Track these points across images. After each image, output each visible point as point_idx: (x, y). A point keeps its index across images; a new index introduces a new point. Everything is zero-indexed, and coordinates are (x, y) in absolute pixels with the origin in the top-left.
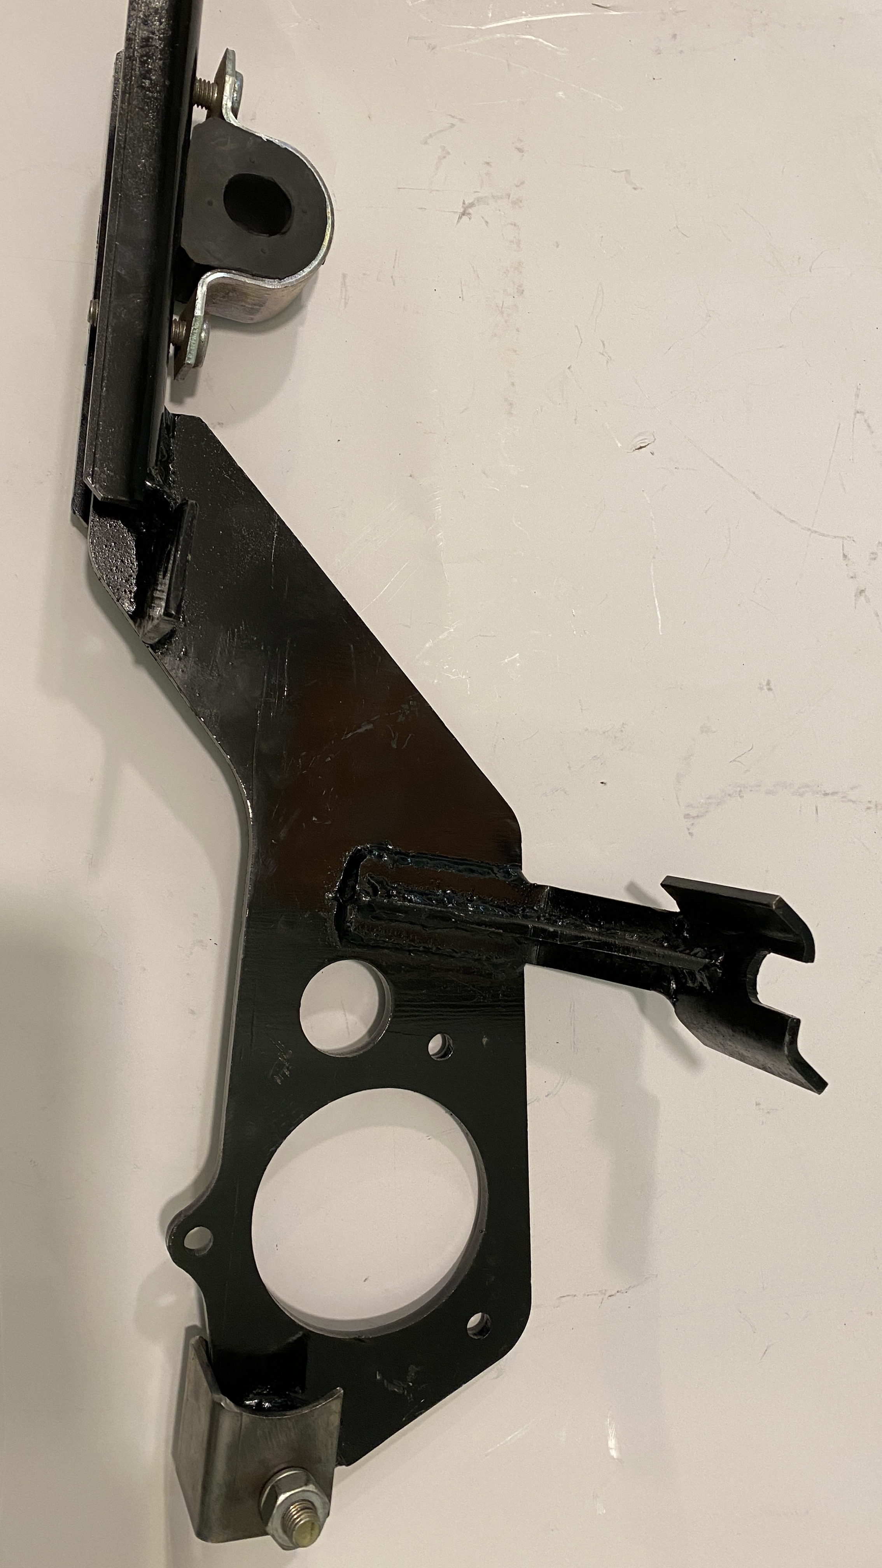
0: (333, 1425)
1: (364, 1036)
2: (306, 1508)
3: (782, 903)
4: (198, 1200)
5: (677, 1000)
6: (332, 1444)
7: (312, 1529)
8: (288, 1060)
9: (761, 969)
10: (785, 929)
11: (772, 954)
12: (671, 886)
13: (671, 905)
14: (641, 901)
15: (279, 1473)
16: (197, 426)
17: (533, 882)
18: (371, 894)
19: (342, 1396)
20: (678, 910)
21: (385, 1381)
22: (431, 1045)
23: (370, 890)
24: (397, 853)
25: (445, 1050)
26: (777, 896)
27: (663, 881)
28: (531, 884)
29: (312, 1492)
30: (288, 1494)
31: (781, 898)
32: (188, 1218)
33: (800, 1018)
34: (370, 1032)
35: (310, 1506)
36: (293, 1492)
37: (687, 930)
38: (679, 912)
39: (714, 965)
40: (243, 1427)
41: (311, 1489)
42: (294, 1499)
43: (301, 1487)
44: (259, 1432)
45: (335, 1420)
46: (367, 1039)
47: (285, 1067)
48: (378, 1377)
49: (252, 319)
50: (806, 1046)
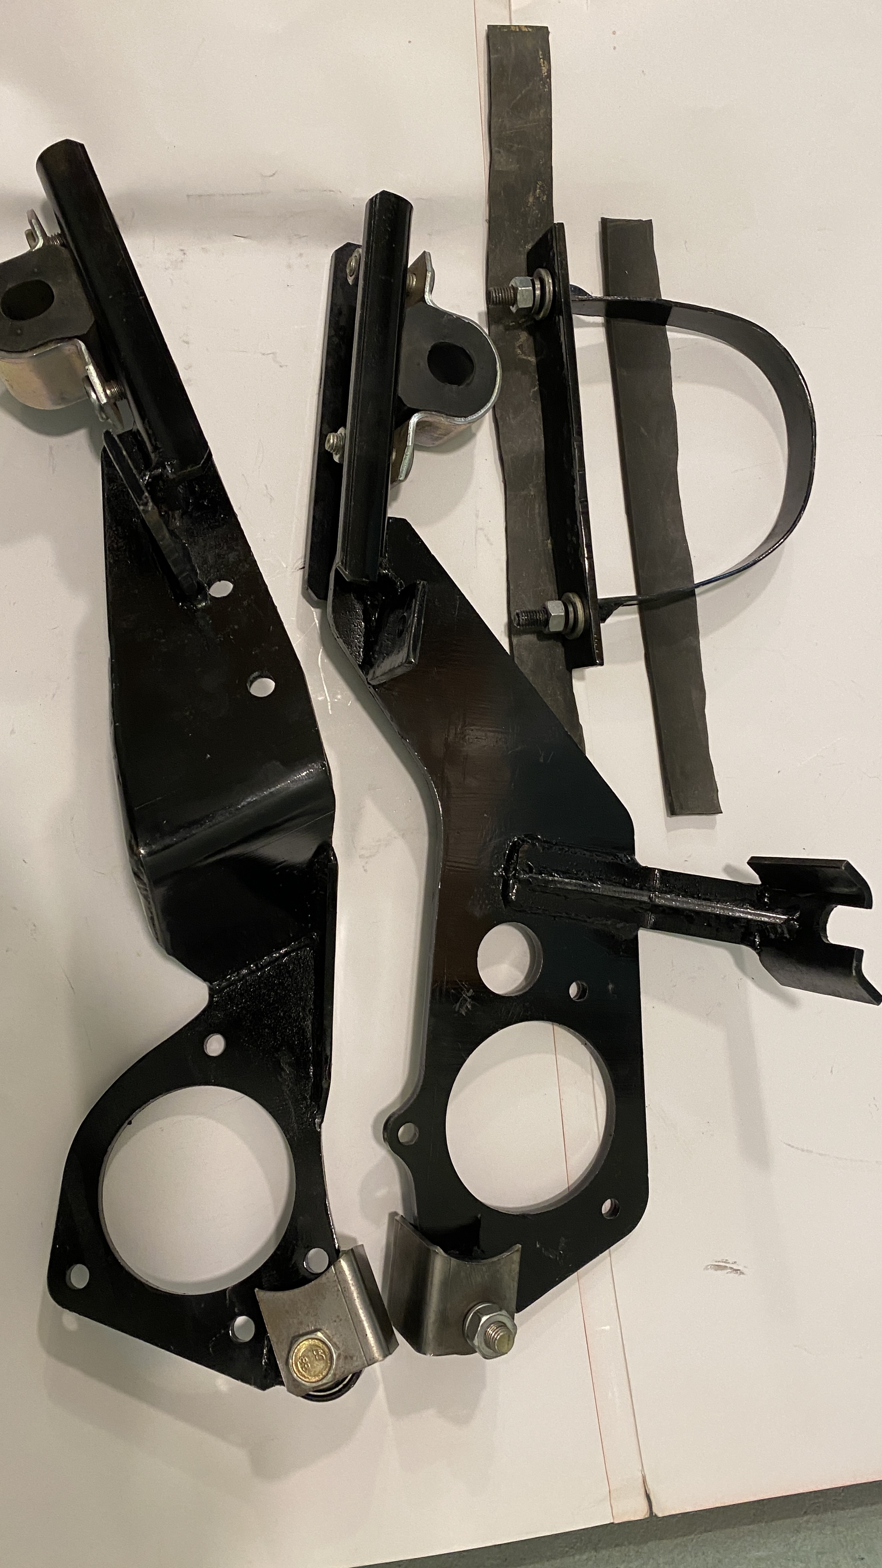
0: (514, 1271)
1: (523, 981)
2: (502, 1326)
3: (849, 866)
4: (405, 1104)
5: (762, 950)
6: (514, 1286)
7: (509, 1341)
8: (469, 997)
9: (829, 920)
10: (850, 884)
11: (839, 906)
12: (755, 863)
13: (754, 878)
14: (731, 877)
15: (475, 1307)
16: (403, 526)
17: (644, 865)
18: (528, 871)
19: (520, 1249)
20: (760, 883)
21: (543, 1249)
22: (571, 991)
23: (527, 869)
24: (544, 842)
25: (582, 992)
26: (845, 860)
27: (749, 861)
28: (643, 867)
29: (505, 1316)
30: (488, 1316)
31: (848, 862)
32: (400, 1116)
33: (864, 949)
34: (526, 978)
35: (502, 1324)
36: (491, 1315)
37: (767, 897)
38: (760, 885)
39: (793, 919)
40: (451, 1270)
41: (504, 1314)
42: (492, 1320)
43: (497, 1312)
44: (462, 1274)
45: (516, 1267)
46: (524, 984)
47: (467, 1002)
48: (538, 1246)
49: (434, 444)
50: (868, 969)
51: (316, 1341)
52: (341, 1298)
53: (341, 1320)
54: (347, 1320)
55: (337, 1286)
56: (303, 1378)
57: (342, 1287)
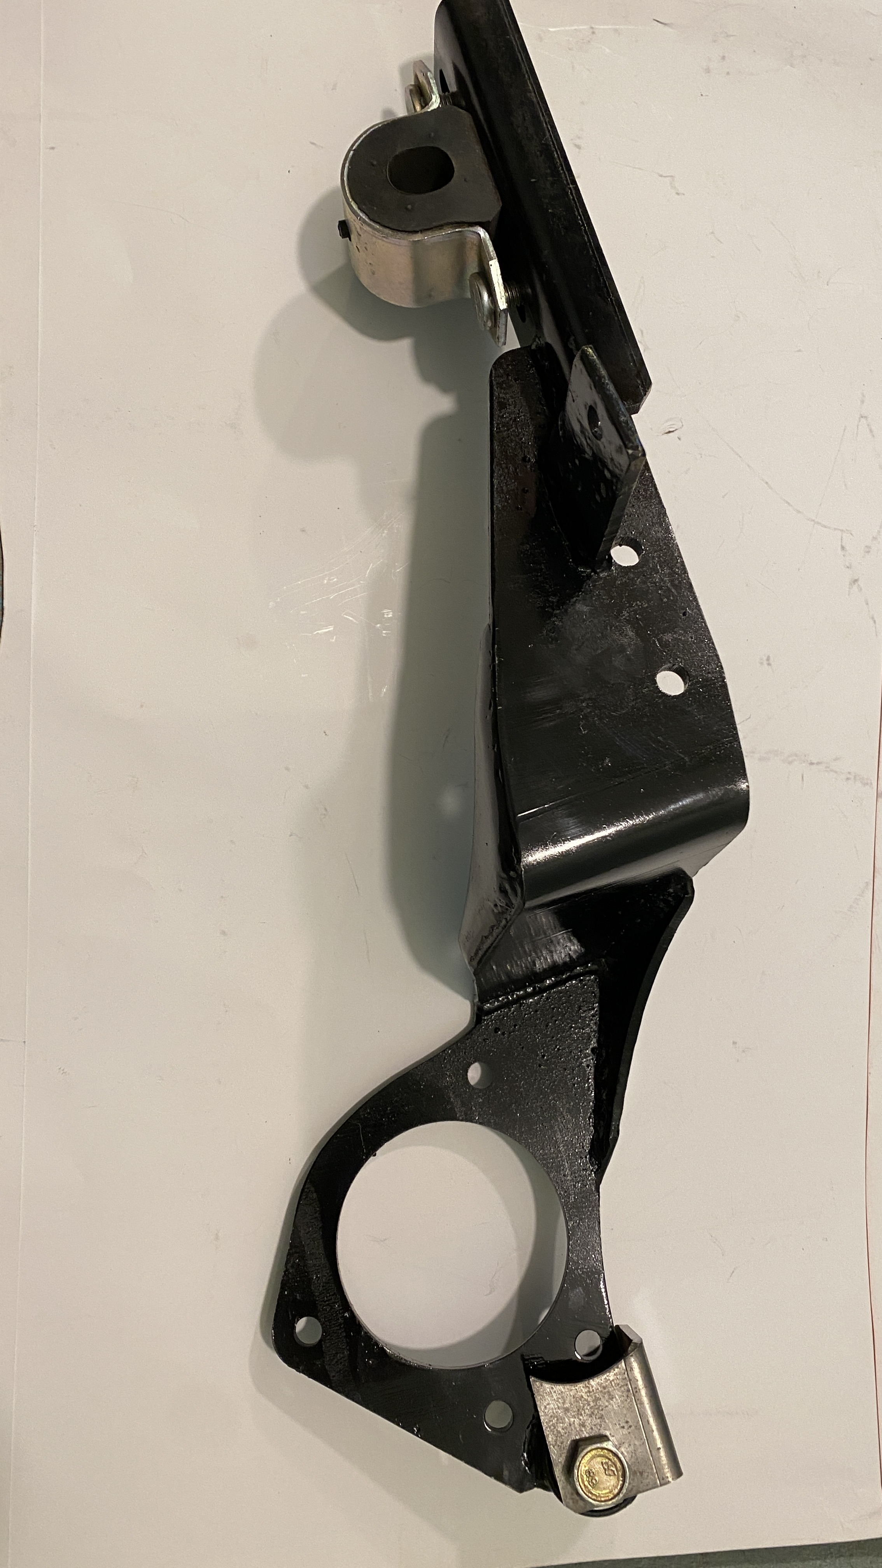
51: (606, 1451)
52: (631, 1401)
53: (630, 1427)
54: (637, 1428)
55: (627, 1385)
56: (590, 1495)
57: (633, 1386)
